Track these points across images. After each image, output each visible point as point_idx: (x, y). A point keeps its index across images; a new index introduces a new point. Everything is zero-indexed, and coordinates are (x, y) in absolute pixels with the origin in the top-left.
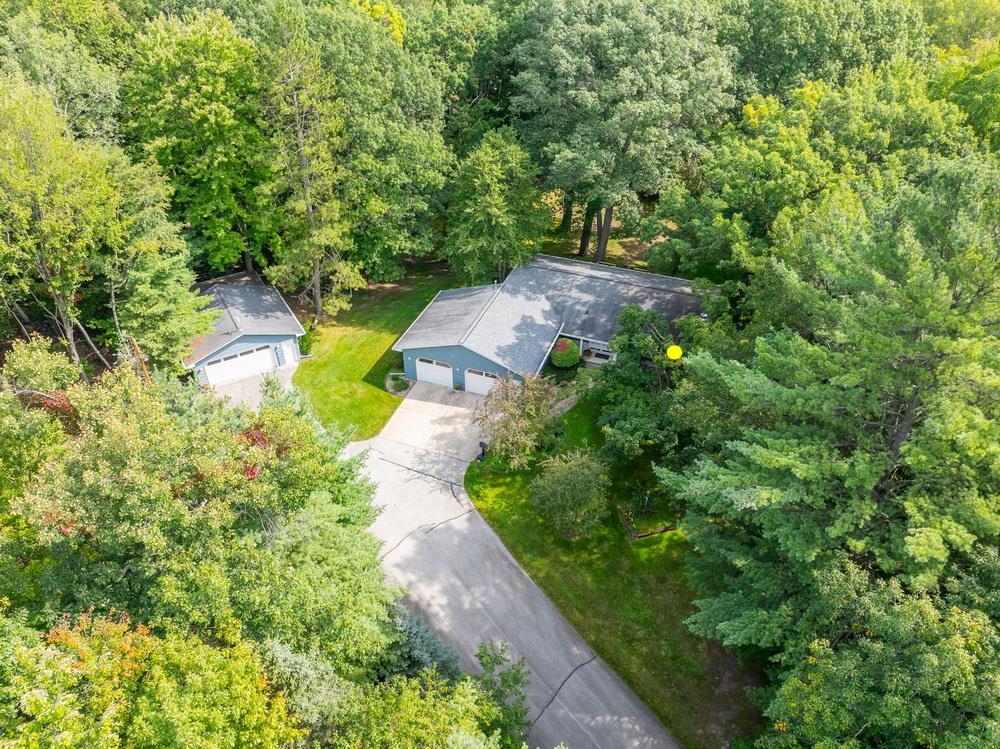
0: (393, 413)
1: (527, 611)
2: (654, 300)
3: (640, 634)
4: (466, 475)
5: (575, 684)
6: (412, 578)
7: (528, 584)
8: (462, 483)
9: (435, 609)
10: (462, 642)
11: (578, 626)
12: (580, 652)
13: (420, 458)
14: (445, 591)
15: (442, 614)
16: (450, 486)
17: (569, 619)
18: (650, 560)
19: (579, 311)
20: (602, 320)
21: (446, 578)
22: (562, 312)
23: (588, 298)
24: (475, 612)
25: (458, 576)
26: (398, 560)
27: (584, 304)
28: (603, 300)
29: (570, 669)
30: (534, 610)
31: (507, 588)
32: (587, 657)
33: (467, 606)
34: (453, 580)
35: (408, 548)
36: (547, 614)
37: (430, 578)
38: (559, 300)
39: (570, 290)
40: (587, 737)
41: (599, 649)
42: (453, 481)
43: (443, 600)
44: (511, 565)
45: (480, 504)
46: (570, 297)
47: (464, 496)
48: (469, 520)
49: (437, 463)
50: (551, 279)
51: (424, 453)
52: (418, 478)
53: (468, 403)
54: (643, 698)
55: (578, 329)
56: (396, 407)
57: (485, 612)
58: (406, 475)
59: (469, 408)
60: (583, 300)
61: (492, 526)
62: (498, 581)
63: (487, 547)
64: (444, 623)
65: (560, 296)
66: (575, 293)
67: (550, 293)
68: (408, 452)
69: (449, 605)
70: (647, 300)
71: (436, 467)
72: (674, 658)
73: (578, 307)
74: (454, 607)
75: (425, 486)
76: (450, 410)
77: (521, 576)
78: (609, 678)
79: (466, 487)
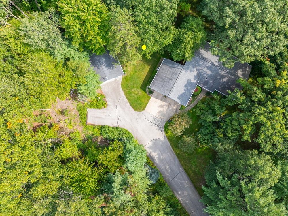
0: (148, 102)
1: (173, 160)
2: (228, 78)
3: (194, 167)
4: (165, 126)
5: (179, 175)
6: (151, 151)
7: (174, 155)
8: (163, 128)
9: (155, 158)
10: (160, 166)
11: (182, 165)
12: (182, 169)
13: (154, 119)
14: (157, 155)
15: (157, 159)
16: (160, 129)
17: (181, 163)
18: (200, 152)
19: (205, 76)
20: (211, 82)
21: (158, 152)
22: (200, 76)
23: (209, 72)
24: (163, 159)
25: (160, 152)
26: (149, 146)
27: (207, 74)
28: (213, 74)
29: (179, 173)
30: (174, 161)
31: (170, 155)
32: (182, 170)
33: (162, 158)
34: (159, 152)
35: (151, 144)
36: (177, 162)
37: (155, 151)
38: (200, 71)
39: (204, 68)
40: (179, 184)
41: (185, 169)
42: (162, 127)
43: (157, 156)
44: (171, 150)
45: (167, 134)
46: (204, 71)
47: (163, 132)
48: (164, 138)
49: (158, 121)
50: (200, 62)
51: (155, 117)
52: (154, 125)
53: (167, 102)
54: (190, 179)
55: (203, 83)
56: (149, 100)
57: (165, 160)
58: (151, 124)
59: (168, 103)
60: (208, 73)
61: (169, 141)
62: (168, 154)
63: (167, 146)
64: (157, 161)
65: (201, 69)
66: (206, 70)
67: (198, 68)
68: (151, 116)
69: (158, 158)
70: (226, 77)
71: (158, 122)
72: (198, 172)
73: (205, 75)
74: (159, 158)
75: (155, 128)
76: (163, 103)
77: (173, 153)
78: (185, 175)
79: (164, 129)
